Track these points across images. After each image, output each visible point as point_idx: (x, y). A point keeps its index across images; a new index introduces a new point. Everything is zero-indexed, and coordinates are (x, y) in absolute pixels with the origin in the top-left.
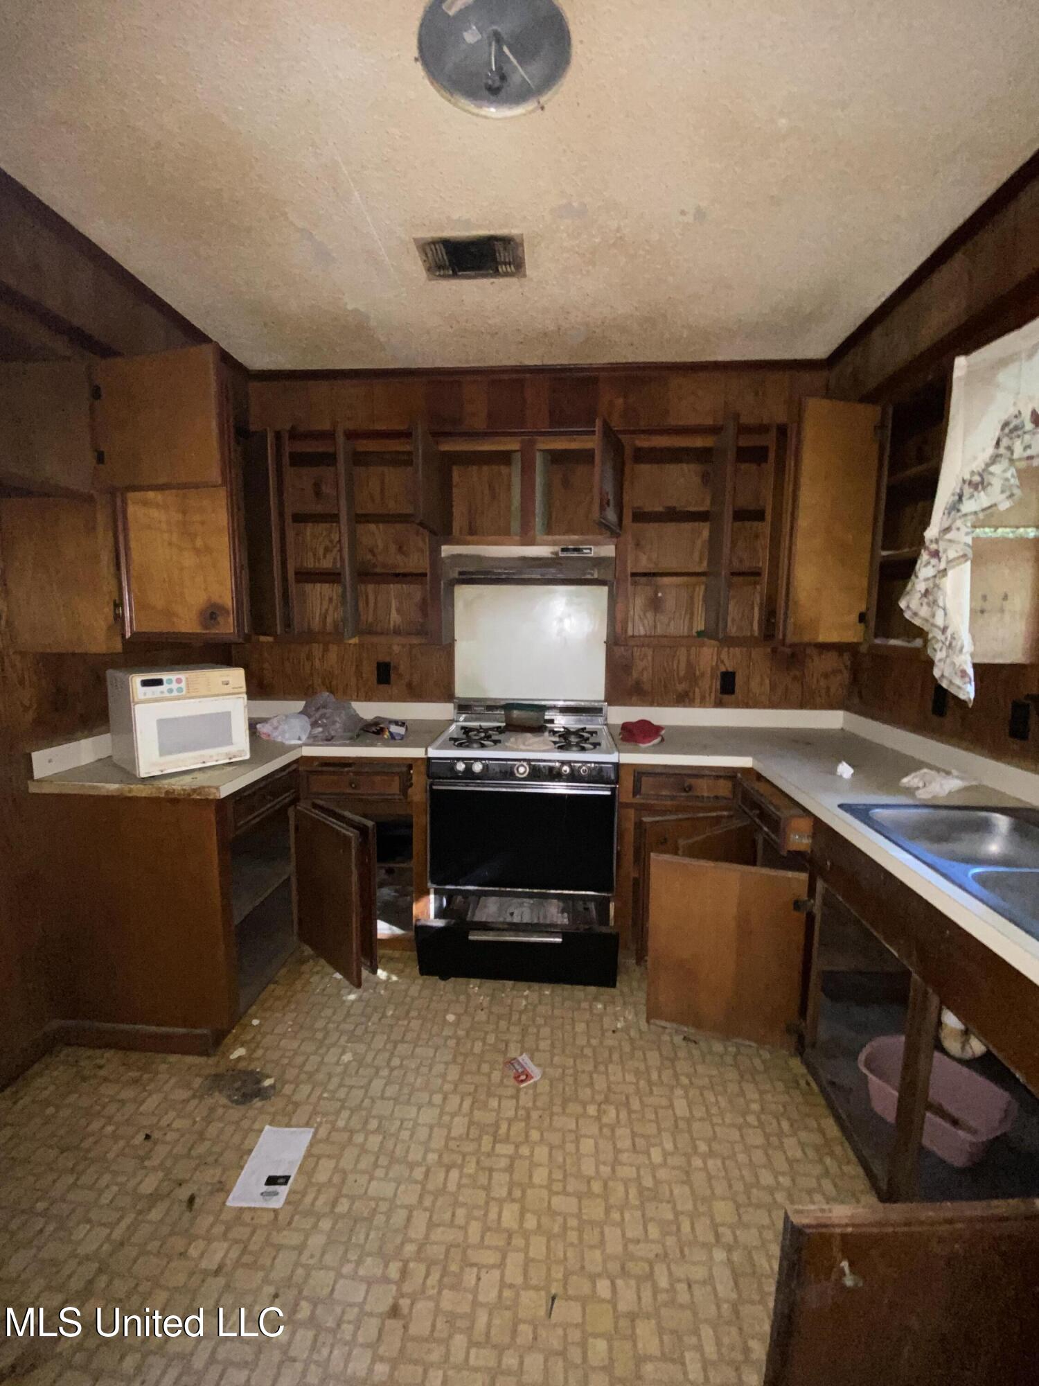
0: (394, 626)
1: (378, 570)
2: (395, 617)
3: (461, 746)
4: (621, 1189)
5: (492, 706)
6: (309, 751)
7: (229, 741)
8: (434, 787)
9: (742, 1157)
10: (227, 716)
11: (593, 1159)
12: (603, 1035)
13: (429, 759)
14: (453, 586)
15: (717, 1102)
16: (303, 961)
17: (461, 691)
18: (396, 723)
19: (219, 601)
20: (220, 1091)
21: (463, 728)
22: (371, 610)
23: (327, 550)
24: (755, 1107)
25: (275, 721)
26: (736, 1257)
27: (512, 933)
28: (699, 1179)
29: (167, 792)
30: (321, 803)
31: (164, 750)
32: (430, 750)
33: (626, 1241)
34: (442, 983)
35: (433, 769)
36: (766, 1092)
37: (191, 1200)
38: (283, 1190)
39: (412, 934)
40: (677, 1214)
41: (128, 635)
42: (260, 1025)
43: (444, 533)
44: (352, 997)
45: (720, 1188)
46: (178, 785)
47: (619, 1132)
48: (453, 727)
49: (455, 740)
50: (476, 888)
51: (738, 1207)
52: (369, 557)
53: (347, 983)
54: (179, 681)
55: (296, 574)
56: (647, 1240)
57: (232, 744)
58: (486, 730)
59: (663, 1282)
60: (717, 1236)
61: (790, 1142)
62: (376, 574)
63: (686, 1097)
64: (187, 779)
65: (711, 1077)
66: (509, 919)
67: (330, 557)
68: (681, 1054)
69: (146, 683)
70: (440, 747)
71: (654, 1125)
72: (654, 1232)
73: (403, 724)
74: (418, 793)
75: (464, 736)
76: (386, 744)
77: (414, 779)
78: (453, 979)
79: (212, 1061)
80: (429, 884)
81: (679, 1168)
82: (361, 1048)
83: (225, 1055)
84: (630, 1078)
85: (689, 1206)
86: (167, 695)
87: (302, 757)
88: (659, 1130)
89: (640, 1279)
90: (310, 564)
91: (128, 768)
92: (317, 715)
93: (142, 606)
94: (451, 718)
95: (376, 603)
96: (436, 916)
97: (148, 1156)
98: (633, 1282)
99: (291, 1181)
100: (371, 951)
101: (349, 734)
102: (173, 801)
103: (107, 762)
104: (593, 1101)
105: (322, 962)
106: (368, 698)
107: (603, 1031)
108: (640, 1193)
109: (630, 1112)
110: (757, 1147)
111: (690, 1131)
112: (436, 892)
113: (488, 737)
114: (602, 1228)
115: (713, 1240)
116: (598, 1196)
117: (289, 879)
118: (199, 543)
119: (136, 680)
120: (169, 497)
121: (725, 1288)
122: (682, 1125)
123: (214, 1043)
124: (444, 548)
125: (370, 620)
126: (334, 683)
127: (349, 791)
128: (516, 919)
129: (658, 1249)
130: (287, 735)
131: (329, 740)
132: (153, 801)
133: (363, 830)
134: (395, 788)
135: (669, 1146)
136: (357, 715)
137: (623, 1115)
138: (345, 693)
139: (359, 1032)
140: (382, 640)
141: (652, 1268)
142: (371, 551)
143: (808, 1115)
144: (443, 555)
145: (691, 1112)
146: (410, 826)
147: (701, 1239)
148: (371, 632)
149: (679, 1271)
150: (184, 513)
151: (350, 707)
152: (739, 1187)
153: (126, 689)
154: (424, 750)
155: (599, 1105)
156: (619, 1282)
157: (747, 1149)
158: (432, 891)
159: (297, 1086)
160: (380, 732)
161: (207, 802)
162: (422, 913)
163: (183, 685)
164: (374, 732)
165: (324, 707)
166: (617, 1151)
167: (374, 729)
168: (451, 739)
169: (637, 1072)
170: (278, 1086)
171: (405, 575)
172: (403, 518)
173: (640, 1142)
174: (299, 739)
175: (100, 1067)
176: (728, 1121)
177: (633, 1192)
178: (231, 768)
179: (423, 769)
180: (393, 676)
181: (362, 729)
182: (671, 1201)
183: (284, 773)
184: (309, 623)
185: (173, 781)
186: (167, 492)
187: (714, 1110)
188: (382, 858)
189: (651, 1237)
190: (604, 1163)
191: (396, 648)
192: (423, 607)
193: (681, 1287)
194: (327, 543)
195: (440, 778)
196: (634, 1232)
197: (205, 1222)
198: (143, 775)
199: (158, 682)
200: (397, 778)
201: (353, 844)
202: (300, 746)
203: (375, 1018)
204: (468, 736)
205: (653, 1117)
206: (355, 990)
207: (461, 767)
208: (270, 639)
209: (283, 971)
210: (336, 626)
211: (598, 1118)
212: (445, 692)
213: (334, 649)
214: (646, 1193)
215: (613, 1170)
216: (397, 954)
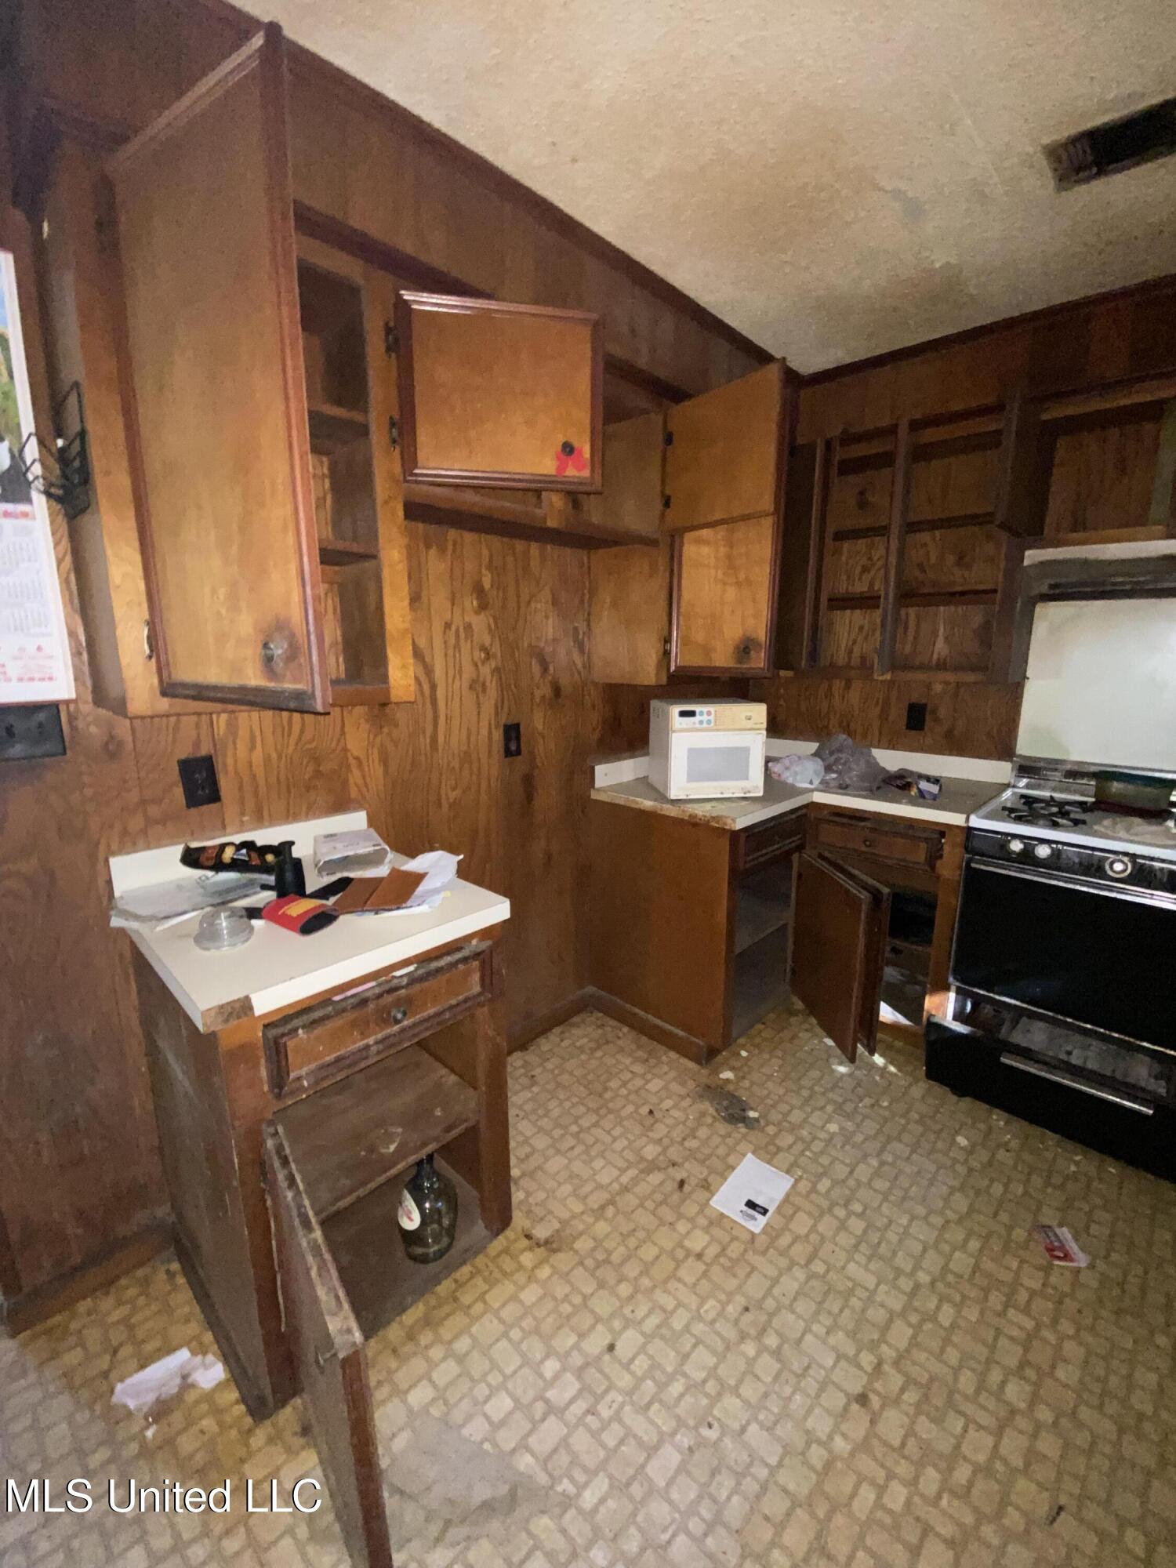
0: (939, 659)
1: (925, 590)
2: (941, 648)
3: (1019, 819)
5: (1075, 773)
6: (820, 798)
7: (745, 777)
8: (973, 865)
10: (745, 751)
13: (970, 829)
14: (1034, 606)
16: (792, 1013)
17: (1026, 745)
18: (928, 779)
19: (754, 636)
20: (711, 1103)
21: (1023, 796)
22: (910, 638)
23: (865, 570)
25: (787, 762)
27: (1068, 1076)
29: (690, 816)
30: (827, 854)
31: (691, 778)
32: (973, 817)
34: (955, 1098)
35: (976, 843)
37: (682, 1183)
38: (762, 1220)
39: (920, 1030)
41: (673, 668)
42: (747, 1059)
43: (1034, 532)
44: (842, 1069)
46: (700, 811)
48: (1008, 793)
49: (1011, 810)
50: (1018, 1003)
52: (917, 573)
53: (839, 1052)
54: (709, 713)
55: (830, 600)
57: (747, 779)
58: (1062, 804)
62: (924, 595)
64: (708, 806)
66: (1063, 1056)
67: (867, 577)
69: (683, 714)
70: (988, 817)
73: (936, 781)
74: (950, 866)
75: (1026, 808)
76: (913, 802)
77: (947, 849)
78: (968, 1100)
79: (705, 1072)
80: (951, 979)
82: (850, 1126)
83: (716, 1072)
86: (698, 726)
87: (813, 803)
90: (842, 588)
91: (661, 790)
92: (832, 759)
93: (686, 641)
94: (1006, 781)
95: (917, 632)
96: (955, 1018)
97: (651, 1128)
99: (768, 1214)
100: (870, 1031)
101: (866, 784)
102: (694, 824)
103: (644, 780)
105: (813, 1021)
106: (892, 746)
112: (959, 991)
113: (1064, 814)
117: (784, 927)
118: (742, 576)
119: (675, 710)
120: (721, 532)
123: (708, 1056)
124: (1028, 553)
125: (908, 649)
126: (852, 725)
127: (864, 849)
128: (1075, 1060)
130: (798, 777)
131: (843, 788)
132: (678, 822)
133: (876, 896)
134: (921, 856)
136: (877, 764)
138: (865, 736)
139: (849, 1107)
140: (920, 676)
142: (921, 567)
144: (1026, 563)
146: (933, 906)
148: (907, 667)
150: (731, 547)
151: (870, 754)
153: (666, 718)
154: (964, 816)
158: (953, 988)
159: (780, 1131)
160: (907, 787)
161: (722, 831)
162: (937, 1008)
163: (712, 718)
164: (898, 787)
165: (839, 751)
167: (899, 782)
168: (1004, 808)
170: (762, 1122)
171: (963, 593)
172: (974, 520)
174: (811, 783)
175: (619, 1038)
178: (744, 803)
179: (960, 838)
180: (929, 723)
181: (884, 781)
183: (794, 816)
184: (832, 655)
185: (696, 806)
186: (718, 528)
188: (895, 933)
191: (938, 688)
192: (984, 636)
194: (864, 561)
195: (983, 855)
197: (691, 1209)
198: (673, 797)
199: (692, 714)
200: (923, 845)
201: (864, 907)
202: (812, 790)
203: (867, 1101)
204: (1031, 808)
206: (848, 1064)
207: (1016, 846)
208: (790, 674)
209: (772, 1016)
210: (863, 658)
212: (1003, 748)
213: (857, 685)
216: (899, 1044)
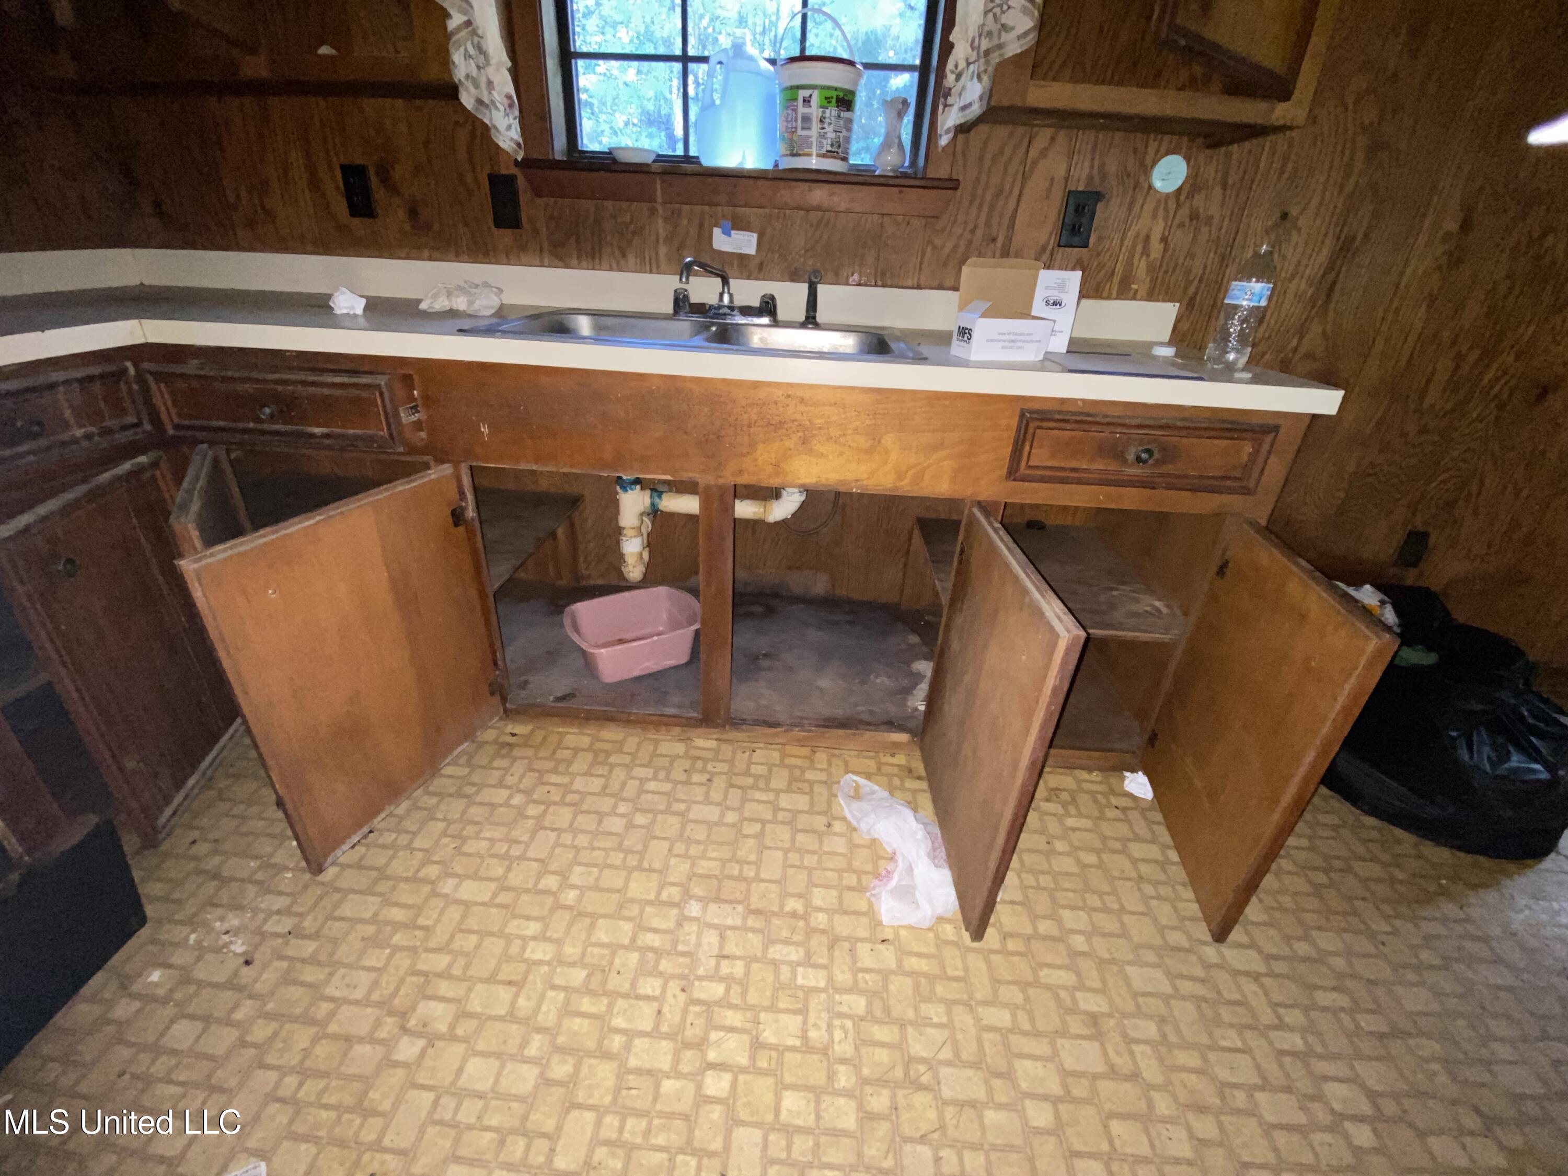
4: (577, 1023)
9: (583, 840)
11: (509, 1066)
12: (239, 988)
15: (491, 840)
24: (517, 800)
26: (697, 891)
28: (594, 902)
33: (654, 1034)
36: (502, 779)
40: (632, 946)
45: (614, 880)
47: (475, 1005)
51: (639, 868)
56: (659, 999)
59: (718, 990)
60: (671, 904)
61: (579, 784)
63: (462, 877)
65: (444, 834)
68: (380, 859)
71: (489, 940)
72: (650, 986)
81: (571, 924)
84: (375, 958)
85: (627, 927)
88: (501, 934)
89: (711, 1026)
98: (714, 1036)
104: (388, 1044)
107: (232, 985)
108: (593, 993)
109: (445, 975)
110: (574, 818)
111: (519, 891)
114: (630, 1072)
115: (675, 911)
116: (577, 1067)
121: (732, 917)
122: (503, 898)
129: (674, 987)
135: (533, 928)
137: (445, 988)
141: (698, 1002)
143: (554, 753)
145: (491, 879)
147: (672, 925)
149: (706, 965)
152: (617, 858)
155: (404, 1030)
156: (712, 1056)
157: (572, 829)
166: (511, 1016)
169: (373, 942)
173: (509, 971)
176: (525, 838)
177: (586, 1005)
182: (614, 948)
187: (502, 848)
189: (657, 992)
190: (525, 1044)
193: (726, 968)
196: (644, 1017)
205: (473, 939)
211: (432, 1039)
214: (592, 986)
215: (540, 1030)
